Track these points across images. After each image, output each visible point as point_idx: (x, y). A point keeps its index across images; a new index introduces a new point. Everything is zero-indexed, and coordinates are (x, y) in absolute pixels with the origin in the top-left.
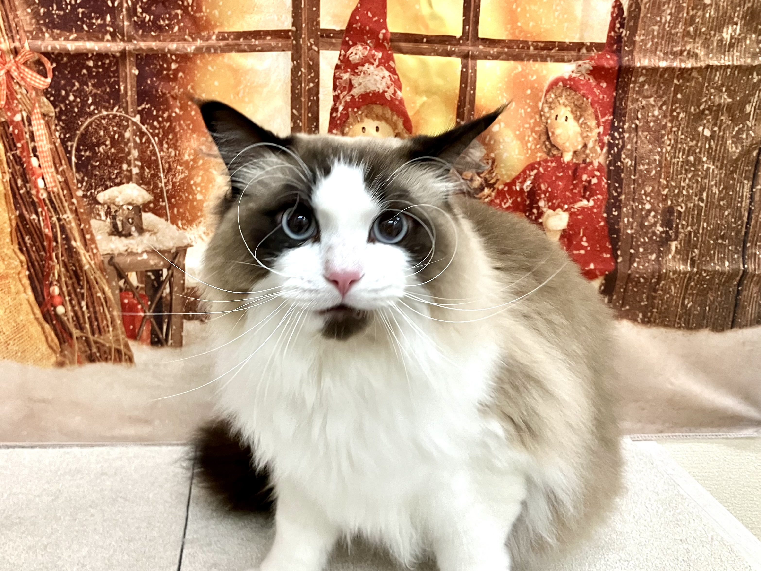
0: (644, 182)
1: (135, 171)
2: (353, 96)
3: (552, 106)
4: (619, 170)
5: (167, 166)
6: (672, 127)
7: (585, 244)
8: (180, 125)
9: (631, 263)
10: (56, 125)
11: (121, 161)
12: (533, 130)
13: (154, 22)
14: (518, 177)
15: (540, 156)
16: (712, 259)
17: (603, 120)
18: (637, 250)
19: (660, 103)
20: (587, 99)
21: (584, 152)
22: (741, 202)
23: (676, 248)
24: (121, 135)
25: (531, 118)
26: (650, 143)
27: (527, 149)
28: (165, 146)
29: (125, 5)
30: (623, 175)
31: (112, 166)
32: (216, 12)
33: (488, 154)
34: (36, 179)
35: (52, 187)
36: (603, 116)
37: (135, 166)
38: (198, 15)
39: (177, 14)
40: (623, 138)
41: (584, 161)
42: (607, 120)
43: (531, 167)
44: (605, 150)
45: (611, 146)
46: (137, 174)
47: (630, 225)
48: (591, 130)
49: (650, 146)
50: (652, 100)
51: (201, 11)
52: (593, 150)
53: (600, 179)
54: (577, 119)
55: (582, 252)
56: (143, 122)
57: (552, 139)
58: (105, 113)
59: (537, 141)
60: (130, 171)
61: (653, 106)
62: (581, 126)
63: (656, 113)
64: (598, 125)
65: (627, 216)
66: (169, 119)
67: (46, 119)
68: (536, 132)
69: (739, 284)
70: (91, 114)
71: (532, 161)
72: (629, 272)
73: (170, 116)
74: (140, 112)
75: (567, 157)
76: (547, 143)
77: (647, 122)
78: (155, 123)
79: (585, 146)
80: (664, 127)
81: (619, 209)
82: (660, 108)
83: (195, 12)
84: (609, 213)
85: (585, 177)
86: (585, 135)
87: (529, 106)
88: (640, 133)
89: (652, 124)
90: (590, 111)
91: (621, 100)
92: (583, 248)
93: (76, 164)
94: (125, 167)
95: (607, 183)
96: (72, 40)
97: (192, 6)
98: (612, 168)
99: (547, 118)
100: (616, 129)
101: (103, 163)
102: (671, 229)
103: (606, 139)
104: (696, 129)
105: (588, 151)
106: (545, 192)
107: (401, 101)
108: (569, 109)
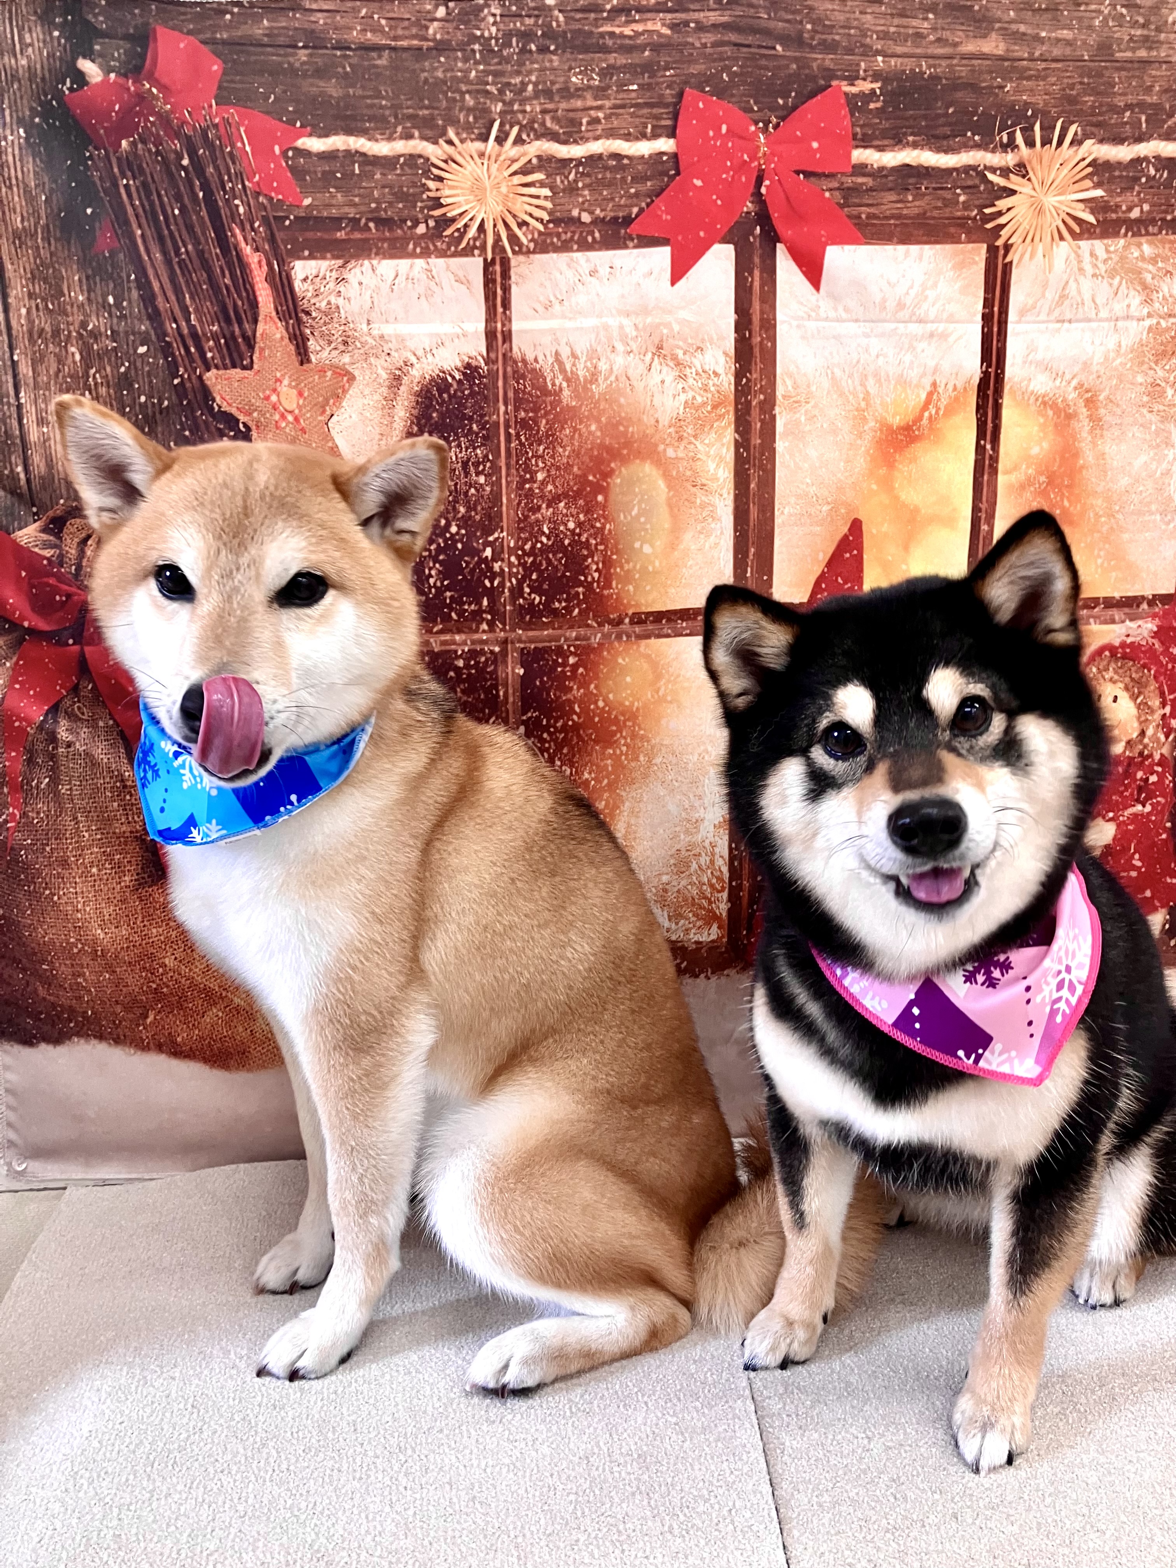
7: (1138, 863)
8: (579, 736)
13: (547, 604)
17: (1172, 697)
20: (1149, 670)
21: (1141, 742)
28: (558, 763)
29: (508, 584)
32: (631, 588)
36: (1172, 692)
38: (606, 592)
39: (578, 593)
41: (1141, 754)
44: (1172, 737)
48: (1153, 712)
51: (610, 587)
52: (1154, 738)
53: (1162, 775)
54: (1133, 698)
55: (1134, 874)
56: (529, 734)
62: (1139, 706)
64: (1164, 705)
66: (564, 729)
73: (565, 725)
74: (525, 723)
75: (1118, 749)
78: (545, 736)
79: (1143, 733)
83: (603, 588)
85: (1140, 775)
86: (1143, 718)
90: (1153, 686)
92: (1135, 868)
95: (1172, 781)
96: (437, 633)
97: (598, 582)
105: (1146, 740)
108: (1120, 685)
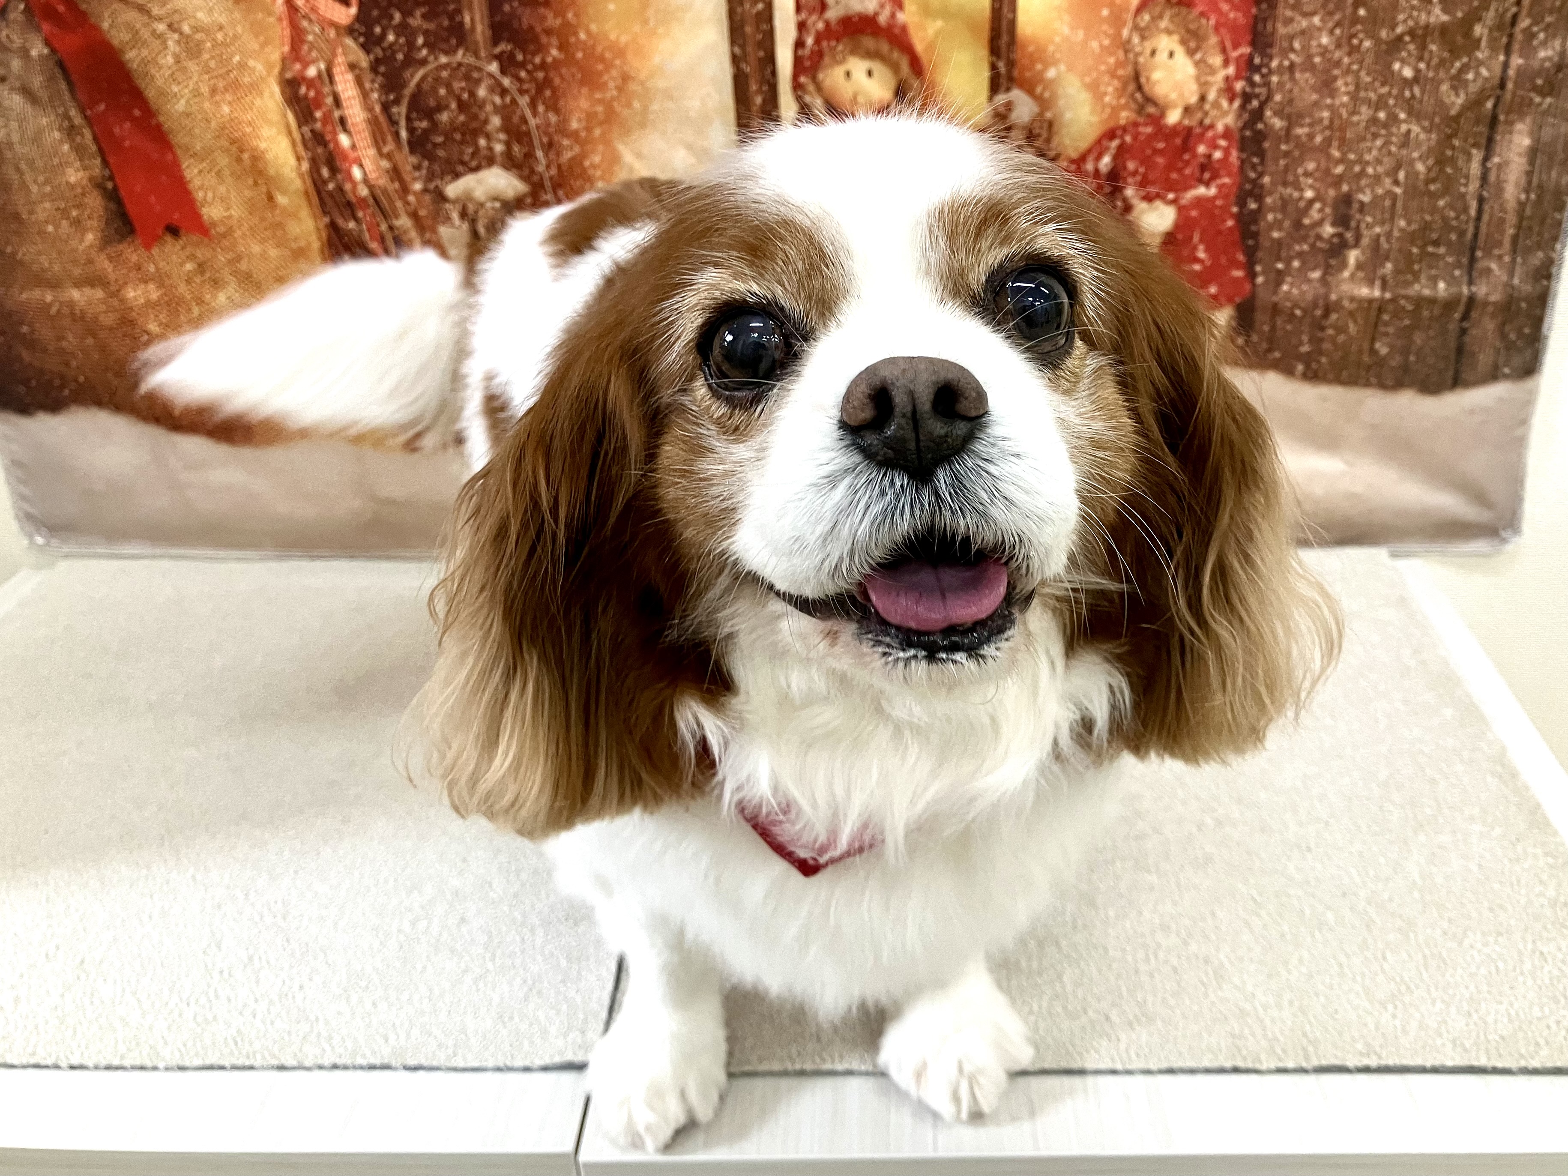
0: (1302, 154)
1: (499, 148)
2: (827, 24)
3: (1147, 34)
4: (1259, 137)
5: (545, 140)
6: (1350, 64)
7: (1201, 255)
8: (561, 76)
9: (1278, 283)
10: (373, 81)
11: (475, 133)
12: (1113, 75)
14: (1089, 151)
15: (1125, 116)
16: (1417, 279)
17: (1235, 54)
18: (1288, 263)
19: (1330, 24)
20: (1208, 20)
21: (1201, 108)
22: (1466, 185)
23: (1357, 259)
24: (472, 94)
25: (1111, 54)
26: (1314, 89)
27: (1104, 106)
28: (541, 108)
30: (1266, 145)
31: (463, 142)
33: (1041, 114)
34: (350, 166)
35: (377, 178)
36: (1236, 46)
37: (500, 141)
40: (1267, 84)
41: (1201, 123)
42: (1241, 56)
43: (1111, 134)
44: (1237, 104)
45: (1247, 97)
46: (502, 154)
47: (1277, 224)
48: (1213, 71)
49: (1315, 97)
50: (1316, 20)
52: (1216, 105)
53: (1226, 151)
54: (1191, 53)
55: (1197, 267)
56: (503, 71)
57: (1146, 88)
58: (444, 60)
59: (1121, 92)
60: (490, 149)
61: (1320, 29)
62: (1197, 64)
63: (1325, 40)
64: (1226, 63)
65: (1272, 210)
66: (543, 66)
67: (357, 71)
68: (1119, 78)
69: (1465, 317)
70: (423, 62)
71: (1111, 124)
72: (1275, 299)
73: (543, 62)
74: (498, 57)
75: (1173, 117)
76: (1138, 96)
77: (1310, 57)
78: (523, 74)
79: (1203, 98)
80: (1338, 64)
81: (1259, 199)
82: (1331, 32)
84: (1242, 203)
85: (1201, 149)
86: (1203, 79)
87: (1107, 35)
88: (1298, 75)
89: (1317, 60)
90: (1213, 40)
91: (1265, 20)
92: (1197, 260)
93: (410, 142)
94: (482, 142)
95: (1239, 158)
98: (1248, 133)
99: (1137, 55)
100: (1257, 69)
101: (448, 137)
102: (1348, 228)
103: (1239, 86)
104: (1389, 66)
105: (1207, 107)
106: (1135, 173)
107: (904, 29)
108: (1176, 37)
